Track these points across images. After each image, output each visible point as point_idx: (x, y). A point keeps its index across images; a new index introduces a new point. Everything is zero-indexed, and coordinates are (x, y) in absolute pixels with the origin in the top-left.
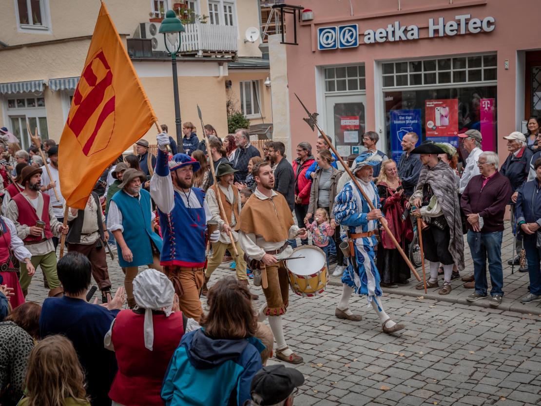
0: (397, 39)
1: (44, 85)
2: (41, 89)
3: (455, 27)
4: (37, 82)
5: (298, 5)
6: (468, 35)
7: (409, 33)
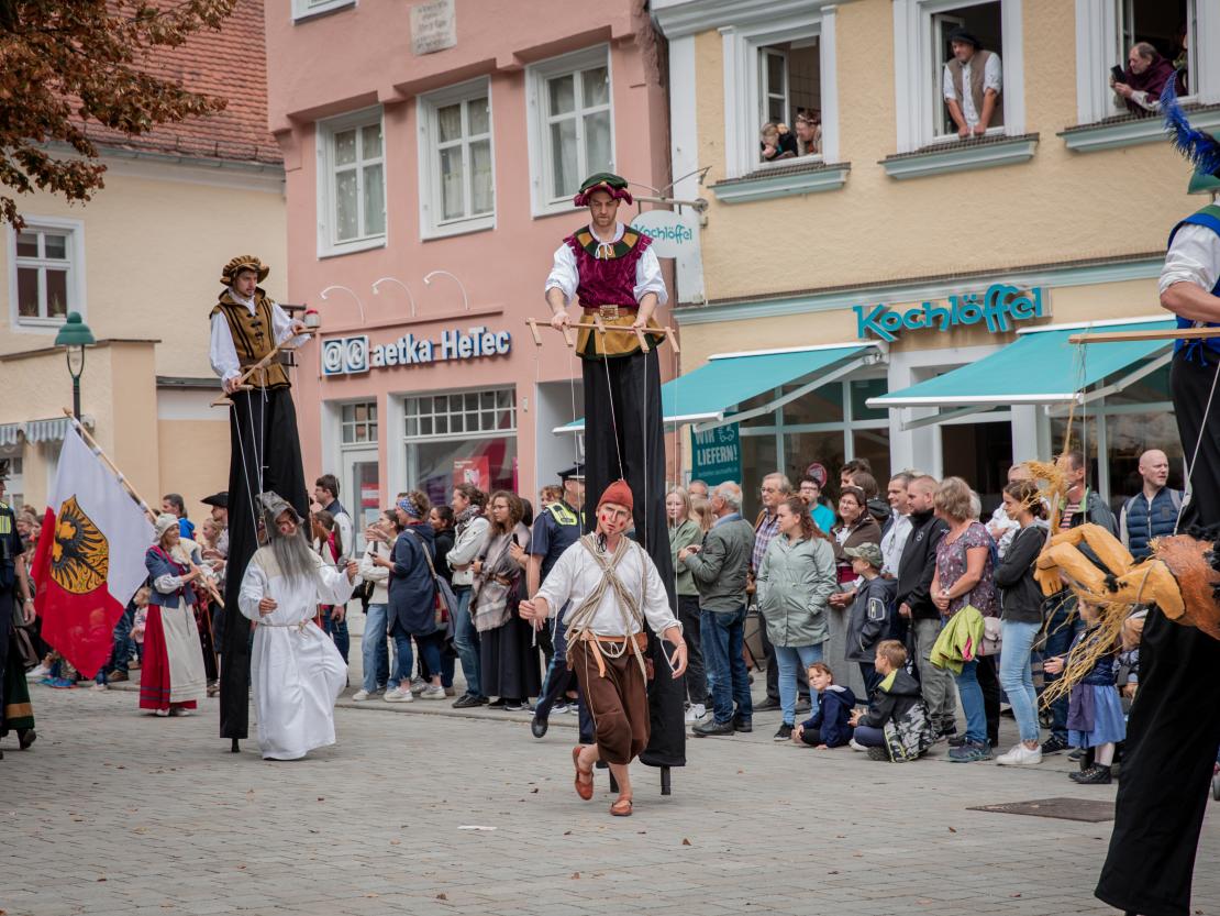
0: (409, 361)
1: (20, 432)
2: (14, 440)
3: (469, 346)
4: (9, 427)
5: (301, 304)
6: (482, 357)
7: (421, 352)
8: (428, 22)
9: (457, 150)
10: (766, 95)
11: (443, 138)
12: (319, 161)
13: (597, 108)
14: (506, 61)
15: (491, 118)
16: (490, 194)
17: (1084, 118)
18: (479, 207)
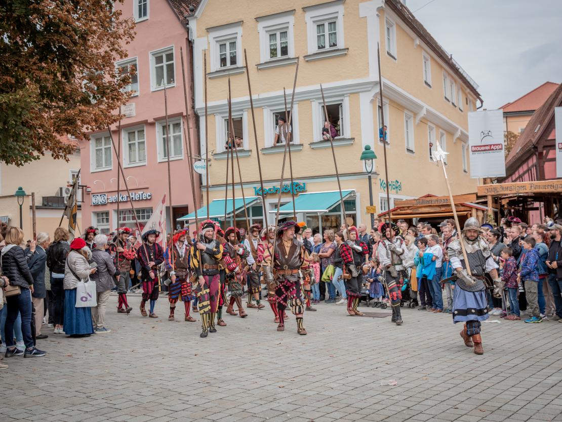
0: (120, 201)
3: (138, 197)
5: (85, 185)
6: (142, 200)
7: (124, 199)
8: (127, 109)
9: (134, 144)
10: (227, 132)
11: (129, 141)
12: (91, 146)
13: (177, 134)
14: (151, 120)
15: (145, 136)
16: (144, 156)
17: (315, 140)
18: (141, 159)
